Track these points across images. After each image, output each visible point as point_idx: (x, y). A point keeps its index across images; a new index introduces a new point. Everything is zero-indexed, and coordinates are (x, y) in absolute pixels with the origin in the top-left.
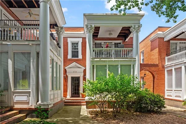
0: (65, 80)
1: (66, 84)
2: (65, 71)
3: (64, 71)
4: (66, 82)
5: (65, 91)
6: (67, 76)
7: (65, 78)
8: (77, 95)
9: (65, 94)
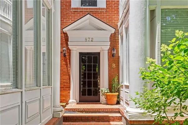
0: (66, 61)
1: (65, 70)
2: (65, 38)
3: (61, 38)
4: (67, 65)
5: (65, 87)
6: (69, 51)
7: (65, 56)
8: (92, 97)
9: (64, 93)
